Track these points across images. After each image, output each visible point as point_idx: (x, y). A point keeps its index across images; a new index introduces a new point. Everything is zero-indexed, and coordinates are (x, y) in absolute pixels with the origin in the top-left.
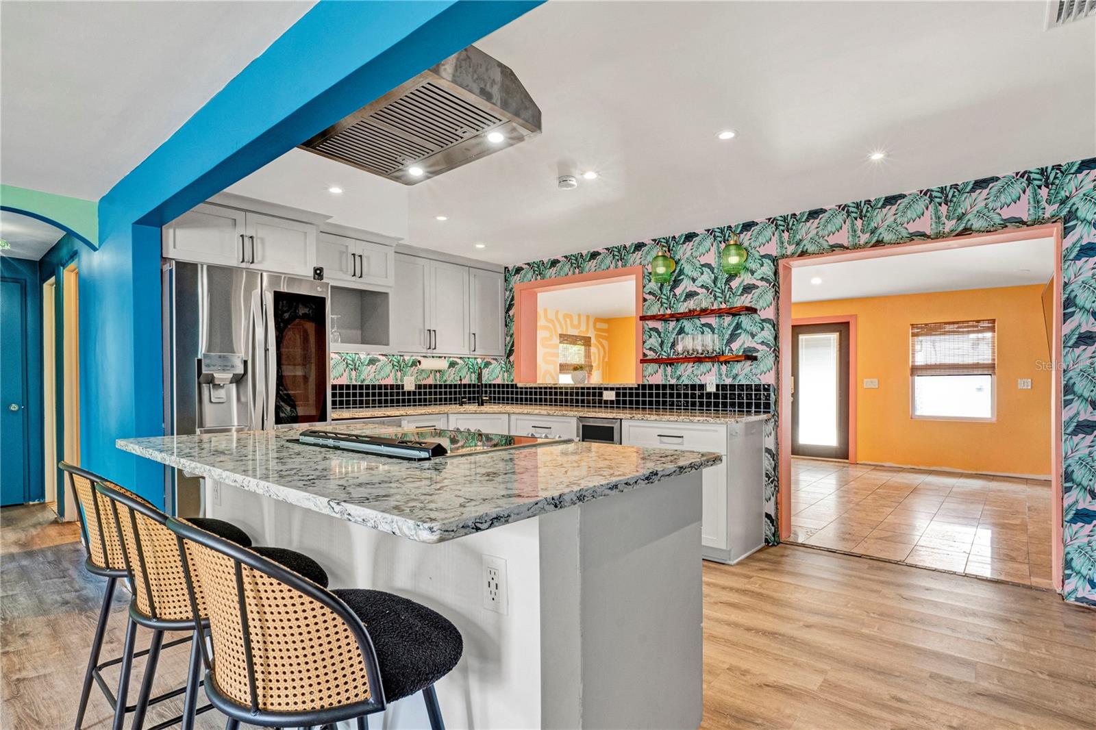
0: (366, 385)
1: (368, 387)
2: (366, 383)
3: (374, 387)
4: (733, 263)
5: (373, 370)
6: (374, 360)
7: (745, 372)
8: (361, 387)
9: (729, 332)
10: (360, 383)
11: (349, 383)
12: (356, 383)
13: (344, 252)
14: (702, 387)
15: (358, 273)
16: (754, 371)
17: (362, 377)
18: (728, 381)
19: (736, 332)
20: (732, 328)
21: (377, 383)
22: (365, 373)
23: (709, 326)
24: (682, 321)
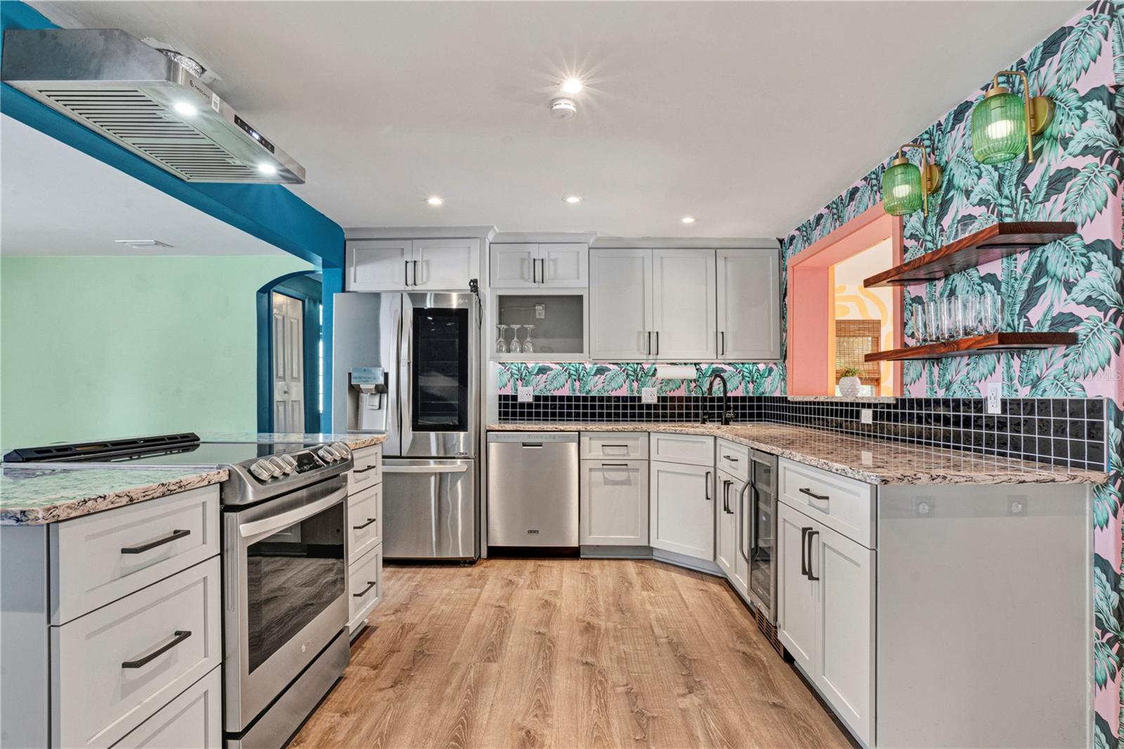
0: (591, 397)
1: (593, 399)
2: (593, 394)
3: (601, 399)
4: (999, 136)
5: (601, 380)
6: (602, 370)
7: (1053, 371)
8: (585, 399)
9: (1025, 286)
10: (584, 395)
11: (571, 395)
12: (579, 394)
13: (526, 259)
14: (979, 404)
15: (538, 278)
16: (1071, 368)
17: (588, 388)
18: (1024, 393)
19: (1038, 284)
20: (1029, 275)
21: (606, 395)
22: (592, 383)
23: (991, 278)
24: (952, 276)
